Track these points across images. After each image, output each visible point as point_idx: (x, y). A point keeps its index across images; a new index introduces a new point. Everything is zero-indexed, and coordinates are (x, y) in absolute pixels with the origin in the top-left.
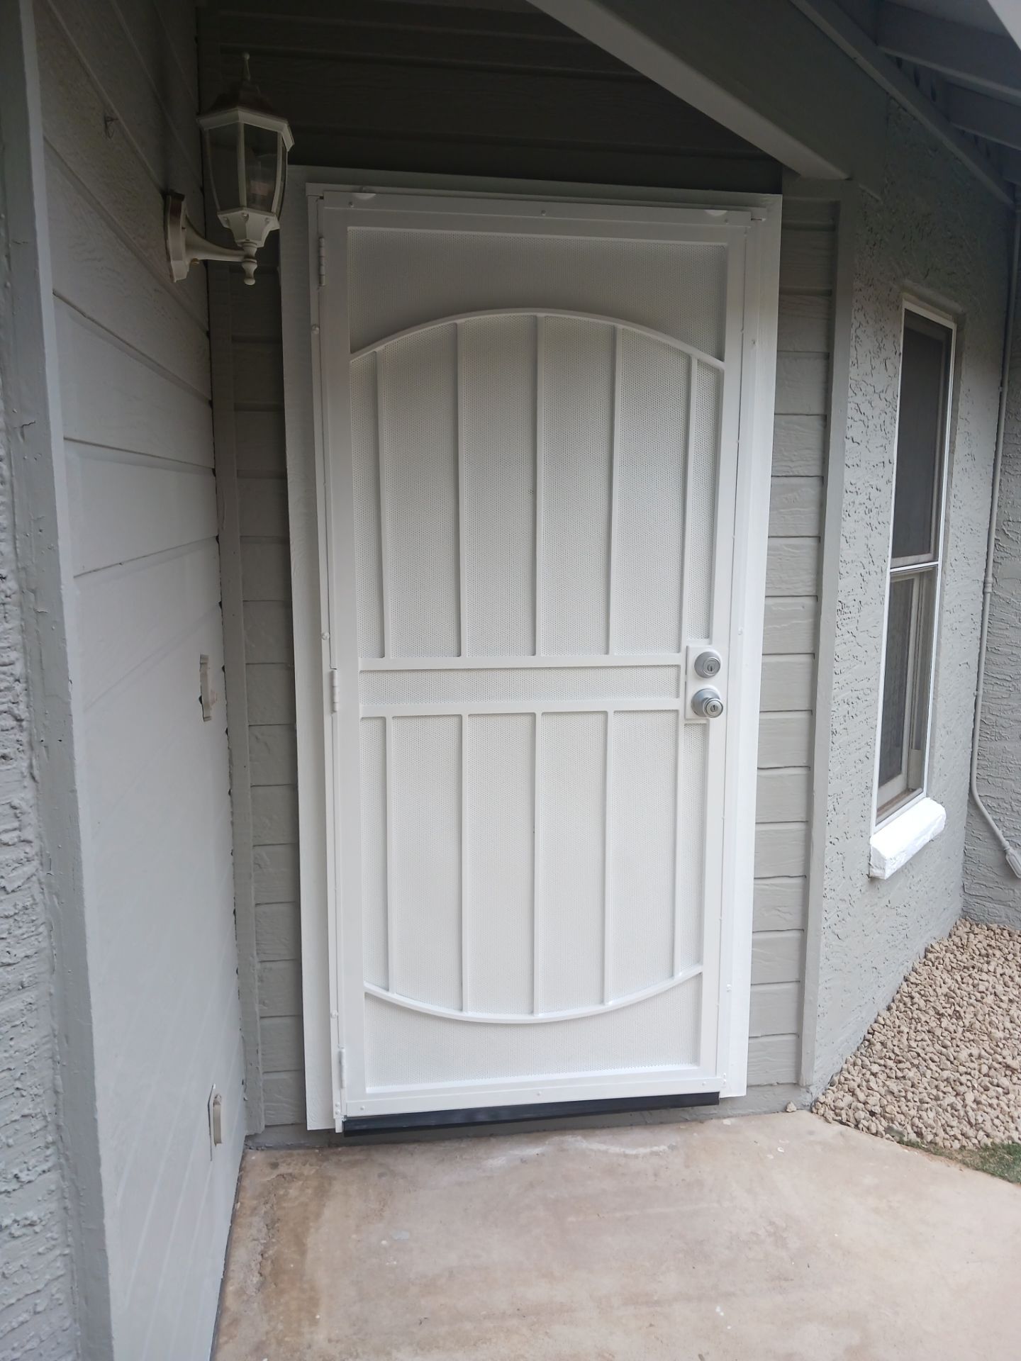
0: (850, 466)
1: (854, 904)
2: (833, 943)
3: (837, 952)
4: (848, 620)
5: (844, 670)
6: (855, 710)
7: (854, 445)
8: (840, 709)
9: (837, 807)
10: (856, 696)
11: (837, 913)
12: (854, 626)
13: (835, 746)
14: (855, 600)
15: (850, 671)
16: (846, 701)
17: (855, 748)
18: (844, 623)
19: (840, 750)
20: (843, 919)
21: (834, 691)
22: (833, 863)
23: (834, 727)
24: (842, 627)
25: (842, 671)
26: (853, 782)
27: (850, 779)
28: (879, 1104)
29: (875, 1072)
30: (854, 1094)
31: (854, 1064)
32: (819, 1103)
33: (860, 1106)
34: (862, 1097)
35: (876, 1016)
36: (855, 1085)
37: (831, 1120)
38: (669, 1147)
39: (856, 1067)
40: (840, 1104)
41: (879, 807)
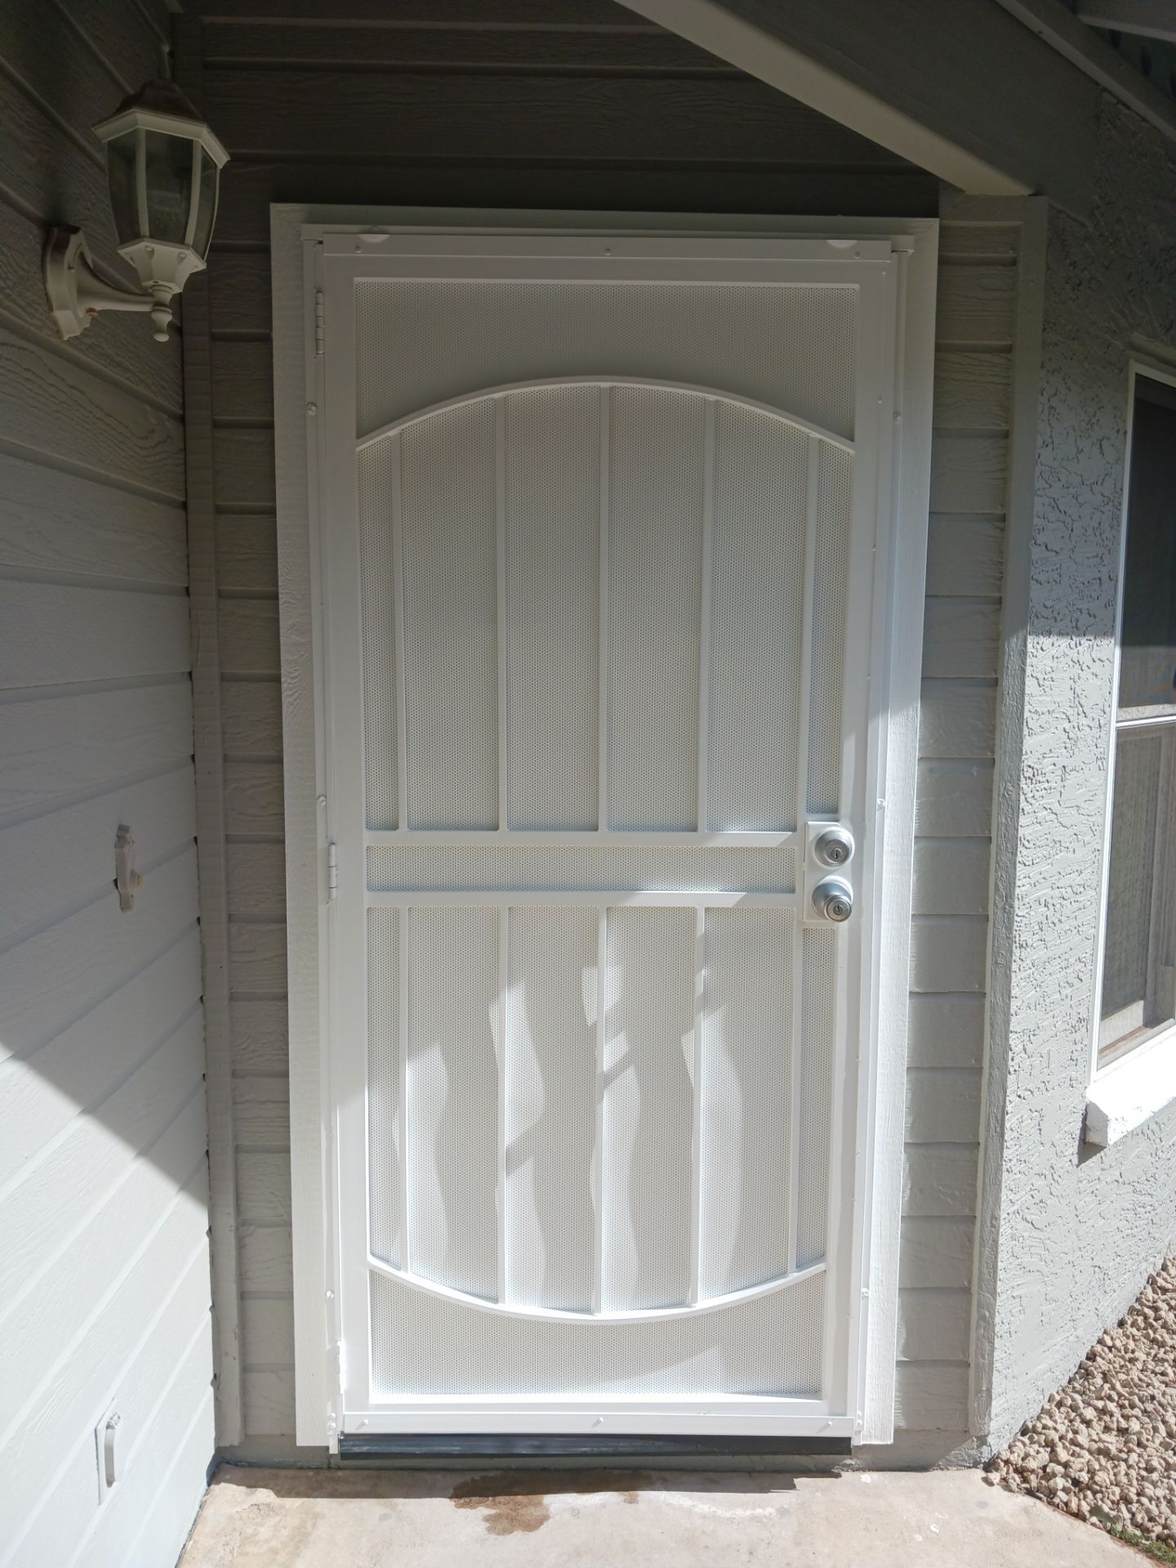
0: (1043, 582)
1: (1059, 1180)
2: (1024, 1234)
3: (1032, 1246)
4: (1044, 791)
5: (1038, 860)
6: (1058, 915)
7: (1049, 554)
8: (1032, 913)
9: (1029, 1047)
10: (1060, 895)
11: (1032, 1192)
12: (1053, 801)
13: (1025, 965)
14: (1055, 765)
15: (1049, 861)
16: (1042, 901)
17: (1059, 966)
18: (1036, 796)
19: (1033, 969)
20: (1041, 1201)
21: (1023, 888)
22: (1023, 1124)
23: (1022, 938)
24: (1033, 801)
25: (1035, 862)
26: (1056, 1012)
27: (1052, 1009)
28: (1086, 1469)
29: (1088, 1418)
30: (1053, 1451)
31: (1060, 1404)
32: (999, 1461)
33: (1059, 1469)
34: (1063, 1455)
35: (1100, 1334)
36: (1055, 1436)
37: (1014, 1486)
38: (778, 1511)
39: (1062, 1409)
40: (1032, 1464)
41: (1103, 1045)
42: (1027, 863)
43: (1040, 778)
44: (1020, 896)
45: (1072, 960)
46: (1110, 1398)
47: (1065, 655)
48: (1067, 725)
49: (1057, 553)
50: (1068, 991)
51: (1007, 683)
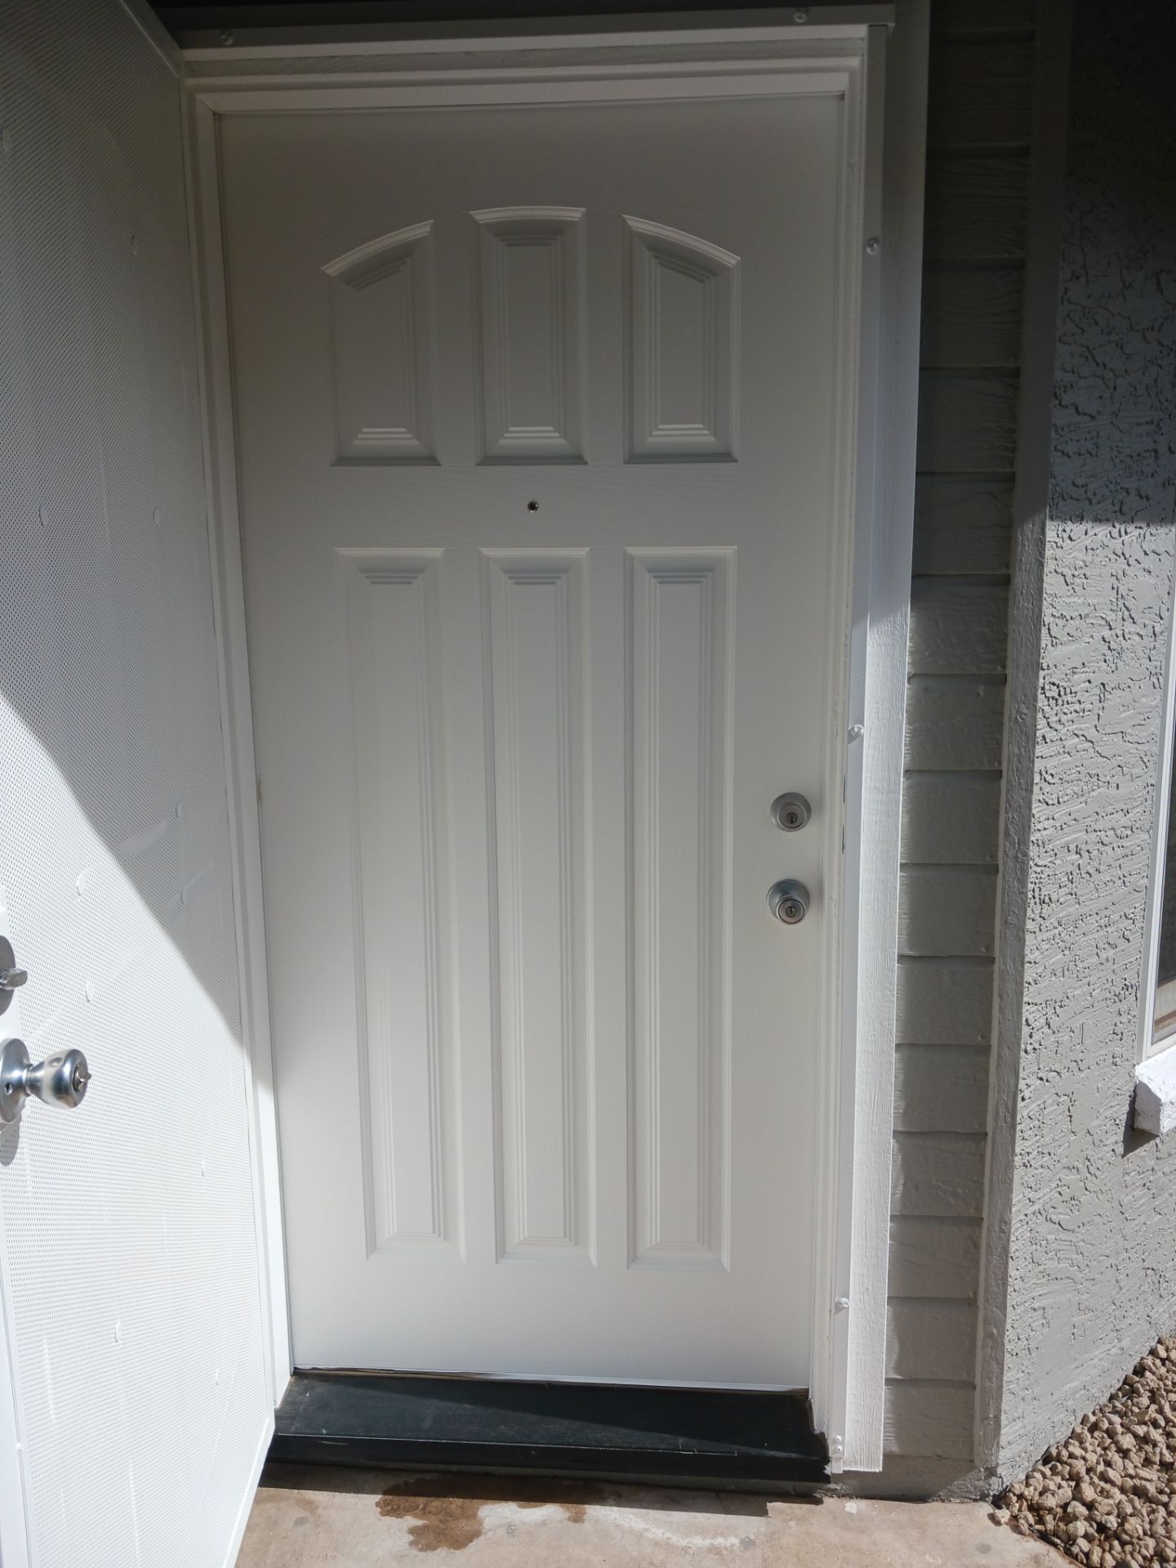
0: (1071, 454)
1: (1097, 1173)
2: (1049, 1237)
3: (1059, 1250)
4: (1074, 714)
5: (1066, 798)
6: (1095, 864)
7: (1079, 418)
8: (1058, 862)
9: (1054, 1021)
10: (1098, 839)
11: (1059, 1189)
12: (1088, 726)
13: (1047, 923)
14: (1089, 682)
15: (1082, 799)
16: (1072, 847)
17: (1097, 924)
18: (1063, 721)
19: (1060, 928)
20: (1073, 1198)
21: (1044, 833)
22: (1045, 1112)
23: (1044, 892)
24: (1059, 727)
25: (1061, 800)
26: (1092, 979)
27: (1086, 975)
32: (1011, 1495)
38: (742, 1542)
41: (1158, 1016)
42: (1050, 802)
43: (1069, 698)
44: (1040, 843)
45: (1115, 917)
46: (1155, 1424)
47: (1104, 546)
48: (1107, 633)
49: (1093, 417)
50: (1111, 953)
51: (1021, 579)
